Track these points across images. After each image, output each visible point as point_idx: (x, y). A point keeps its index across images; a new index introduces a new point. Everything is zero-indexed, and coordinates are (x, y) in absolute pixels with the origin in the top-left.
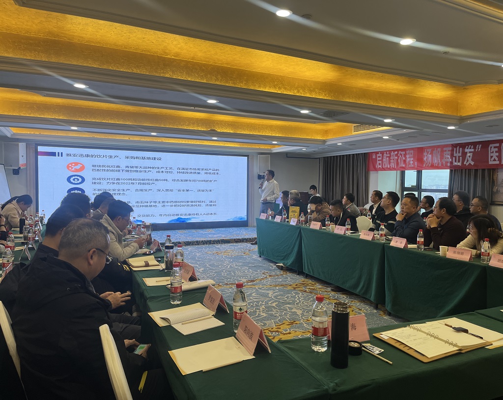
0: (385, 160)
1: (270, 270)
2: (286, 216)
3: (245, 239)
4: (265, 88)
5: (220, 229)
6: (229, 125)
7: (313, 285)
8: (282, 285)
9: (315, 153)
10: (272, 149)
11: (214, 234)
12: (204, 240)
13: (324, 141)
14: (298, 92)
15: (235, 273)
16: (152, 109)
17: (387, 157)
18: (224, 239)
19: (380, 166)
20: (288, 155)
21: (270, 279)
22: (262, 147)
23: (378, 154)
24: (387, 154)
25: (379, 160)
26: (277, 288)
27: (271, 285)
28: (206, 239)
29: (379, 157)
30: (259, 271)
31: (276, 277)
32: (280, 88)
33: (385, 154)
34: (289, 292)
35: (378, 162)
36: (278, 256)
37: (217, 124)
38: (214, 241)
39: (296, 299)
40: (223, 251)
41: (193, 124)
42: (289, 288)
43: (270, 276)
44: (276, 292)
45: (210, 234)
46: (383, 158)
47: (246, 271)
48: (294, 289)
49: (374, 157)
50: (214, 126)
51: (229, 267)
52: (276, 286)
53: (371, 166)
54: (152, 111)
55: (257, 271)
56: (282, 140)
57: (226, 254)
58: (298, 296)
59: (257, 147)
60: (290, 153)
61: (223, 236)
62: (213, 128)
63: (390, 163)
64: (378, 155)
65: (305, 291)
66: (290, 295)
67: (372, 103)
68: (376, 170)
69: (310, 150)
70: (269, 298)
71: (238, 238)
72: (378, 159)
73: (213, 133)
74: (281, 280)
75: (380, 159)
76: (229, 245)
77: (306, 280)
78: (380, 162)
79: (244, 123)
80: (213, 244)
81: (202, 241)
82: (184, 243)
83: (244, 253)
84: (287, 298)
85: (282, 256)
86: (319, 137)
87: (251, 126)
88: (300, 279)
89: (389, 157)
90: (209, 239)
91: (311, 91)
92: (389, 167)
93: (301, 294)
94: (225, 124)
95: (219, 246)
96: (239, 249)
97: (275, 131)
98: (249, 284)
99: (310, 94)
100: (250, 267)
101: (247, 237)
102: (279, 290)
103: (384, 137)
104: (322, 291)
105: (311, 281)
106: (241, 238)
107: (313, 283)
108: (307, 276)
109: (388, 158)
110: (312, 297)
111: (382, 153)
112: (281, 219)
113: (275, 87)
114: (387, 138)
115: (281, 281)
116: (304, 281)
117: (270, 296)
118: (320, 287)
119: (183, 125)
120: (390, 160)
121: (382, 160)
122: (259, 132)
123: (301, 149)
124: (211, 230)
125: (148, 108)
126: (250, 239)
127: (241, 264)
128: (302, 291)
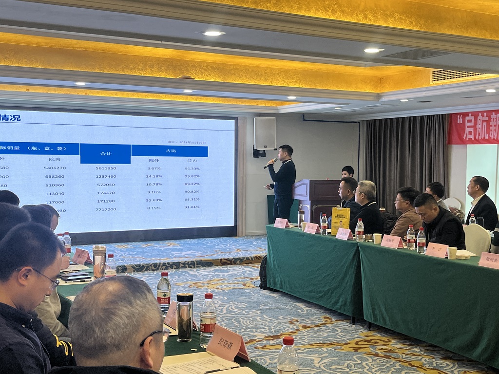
0: (480, 126)
1: (300, 315)
2: (326, 224)
3: (239, 259)
4: (309, 11)
5: (189, 241)
6: (213, 68)
7: (386, 343)
8: (331, 344)
9: (355, 113)
10: (280, 107)
11: (181, 250)
12: (166, 261)
13: (379, 96)
14: (366, 17)
15: (239, 322)
16: (81, 42)
17: (483, 121)
18: (203, 259)
19: (472, 137)
20: (304, 117)
21: (305, 332)
22: (262, 104)
23: (468, 116)
24: (483, 116)
25: (468, 127)
26: (325, 349)
27: (311, 345)
28: (170, 261)
29: (470, 121)
30: (280, 317)
31: (316, 329)
32: (334, 12)
33: (480, 117)
34: (347, 357)
35: (467, 130)
36: (311, 292)
37: (194, 66)
38: (184, 264)
39: (365, 370)
40: (205, 281)
41: (152, 67)
42: (346, 349)
43: (304, 326)
44: (326, 357)
45: (174, 250)
46: (475, 124)
47: (258, 318)
48: (356, 351)
49: (460, 121)
50: (187, 70)
51: (225, 311)
52: (321, 345)
53: (455, 136)
54: (79, 46)
55: (278, 319)
56: (304, 94)
57: (211, 286)
58: (367, 365)
59: (253, 104)
60: (310, 114)
61: (199, 254)
62: (186, 75)
63: (488, 131)
64: (467, 118)
65: (376, 355)
66: (351, 363)
67: (488, 37)
68: (464, 142)
69: (348, 109)
70: (316, 368)
71: (226, 257)
72: (468, 124)
73: (187, 81)
74: (326, 334)
75: (472, 124)
76: (212, 269)
77: (370, 333)
78: (472, 130)
79: (241, 66)
80: (182, 267)
81: (164, 264)
82: (133, 267)
83: (244, 285)
84: (347, 367)
85: (320, 292)
86: (368, 89)
87: (253, 71)
88: (359, 332)
89: (488, 122)
90: (176, 260)
91: (386, 16)
92: (487, 138)
93: (370, 360)
94: (207, 67)
95: (194, 271)
96: (231, 276)
97: (293, 78)
98: (271, 342)
99: (386, 21)
100: (263, 311)
101: (241, 255)
102: (330, 355)
103: (488, 91)
104: (407, 354)
105: (379, 335)
106: (231, 257)
107: (385, 339)
108: (371, 326)
109: (485, 124)
110: (392, 366)
111: (475, 115)
112: (318, 229)
113: (326, 9)
114: (494, 91)
115: (327, 337)
116: (367, 336)
117: (317, 365)
118: (399, 346)
119: (134, 68)
120: (489, 126)
121: (475, 127)
122: (266, 80)
123: (332, 108)
124: (173, 242)
125: (74, 41)
126: (248, 259)
127: (244, 305)
128: (369, 354)
